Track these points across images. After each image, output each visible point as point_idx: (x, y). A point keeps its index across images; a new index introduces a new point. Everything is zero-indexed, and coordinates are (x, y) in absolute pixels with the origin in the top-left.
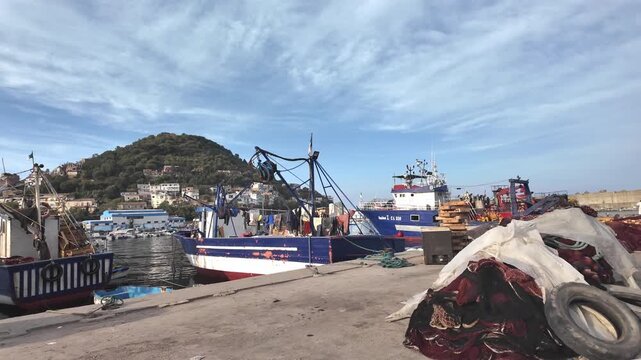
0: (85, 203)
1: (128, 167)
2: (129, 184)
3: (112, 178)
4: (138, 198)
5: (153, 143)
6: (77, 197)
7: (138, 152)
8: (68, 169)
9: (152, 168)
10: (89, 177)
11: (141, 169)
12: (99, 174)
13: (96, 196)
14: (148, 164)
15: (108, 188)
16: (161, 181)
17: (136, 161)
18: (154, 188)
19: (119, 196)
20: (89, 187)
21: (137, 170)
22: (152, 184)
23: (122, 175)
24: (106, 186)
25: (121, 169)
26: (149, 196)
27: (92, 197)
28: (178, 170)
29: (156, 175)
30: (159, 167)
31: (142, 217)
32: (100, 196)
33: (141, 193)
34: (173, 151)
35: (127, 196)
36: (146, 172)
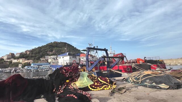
0: (30, 61)
1: (43, 51)
2: (43, 56)
3: (38, 54)
4: (44, 60)
5: (51, 44)
6: (28, 60)
7: (46, 47)
8: (27, 52)
9: (50, 51)
10: (32, 54)
11: (47, 52)
12: (35, 53)
13: (33, 59)
14: (49, 50)
15: (37, 57)
16: (52, 55)
17: (46, 49)
18: (49, 57)
19: (40, 59)
20: (32, 57)
21: (46, 52)
22: (49, 56)
23: (41, 53)
24: (36, 56)
25: (41, 52)
26: (48, 59)
27: (32, 59)
28: (57, 52)
29: (51, 53)
30: (52, 51)
31: (42, 65)
32: (34, 59)
33: (46, 58)
34: (56, 46)
35: (42, 59)
36: (48, 53)
